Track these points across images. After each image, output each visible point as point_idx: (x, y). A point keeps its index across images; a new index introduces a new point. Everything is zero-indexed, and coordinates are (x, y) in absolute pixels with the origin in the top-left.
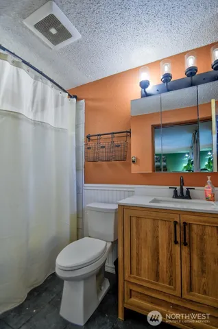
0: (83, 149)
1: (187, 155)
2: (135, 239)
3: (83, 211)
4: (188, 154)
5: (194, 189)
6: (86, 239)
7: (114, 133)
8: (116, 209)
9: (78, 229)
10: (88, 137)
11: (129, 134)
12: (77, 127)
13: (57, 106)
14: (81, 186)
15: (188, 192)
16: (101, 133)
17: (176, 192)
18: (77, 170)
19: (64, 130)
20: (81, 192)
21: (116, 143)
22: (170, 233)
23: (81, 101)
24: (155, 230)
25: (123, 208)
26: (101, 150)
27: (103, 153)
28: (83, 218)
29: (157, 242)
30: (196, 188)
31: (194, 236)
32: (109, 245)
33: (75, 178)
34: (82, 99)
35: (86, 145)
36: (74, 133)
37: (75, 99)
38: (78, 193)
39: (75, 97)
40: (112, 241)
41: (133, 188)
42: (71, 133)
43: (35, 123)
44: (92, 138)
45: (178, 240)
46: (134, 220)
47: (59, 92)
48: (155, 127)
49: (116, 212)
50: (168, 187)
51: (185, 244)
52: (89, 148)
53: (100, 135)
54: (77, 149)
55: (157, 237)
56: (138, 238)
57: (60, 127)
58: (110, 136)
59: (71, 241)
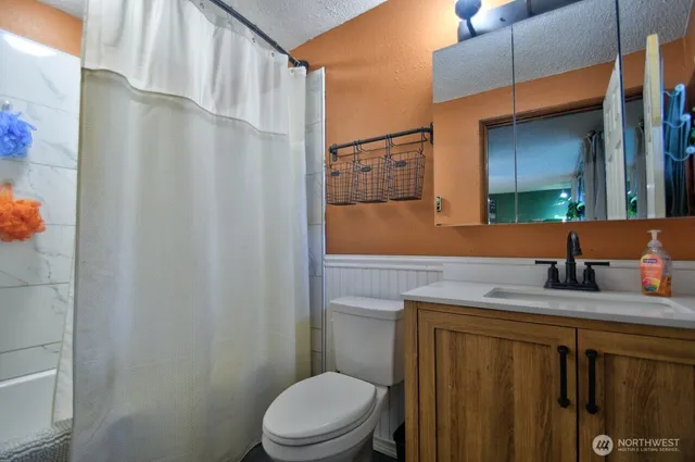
0: (322, 178)
1: (564, 195)
2: (447, 385)
3: (324, 314)
4: (568, 191)
5: (607, 264)
6: (329, 376)
7: (392, 136)
8: (398, 313)
9: (313, 352)
10: (333, 151)
11: (427, 135)
12: (309, 129)
13: (264, 89)
14: (319, 259)
15: (589, 273)
16: (362, 139)
17: (554, 272)
18: (311, 224)
19: (281, 138)
20: (319, 273)
21: (397, 158)
22: (545, 377)
23: (317, 72)
24: (503, 367)
25: (416, 307)
26: (362, 176)
27: (367, 184)
28: (323, 329)
29: (509, 397)
30: (612, 262)
31: (621, 388)
32: (382, 392)
33: (306, 242)
34: (319, 67)
35: (329, 167)
36: (303, 143)
37: (303, 68)
38: (313, 275)
39: (305, 64)
40: (390, 383)
41: (441, 264)
42: (297, 144)
43: (220, 121)
44: (339, 151)
45: (571, 395)
46: (445, 338)
47: (269, 52)
48: (488, 126)
49: (399, 318)
50: (533, 261)
51: (592, 409)
52: (336, 174)
53: (360, 143)
54: (310, 178)
55: (509, 385)
56: (456, 384)
57: (272, 130)
58: (382, 143)
59: (299, 378)
